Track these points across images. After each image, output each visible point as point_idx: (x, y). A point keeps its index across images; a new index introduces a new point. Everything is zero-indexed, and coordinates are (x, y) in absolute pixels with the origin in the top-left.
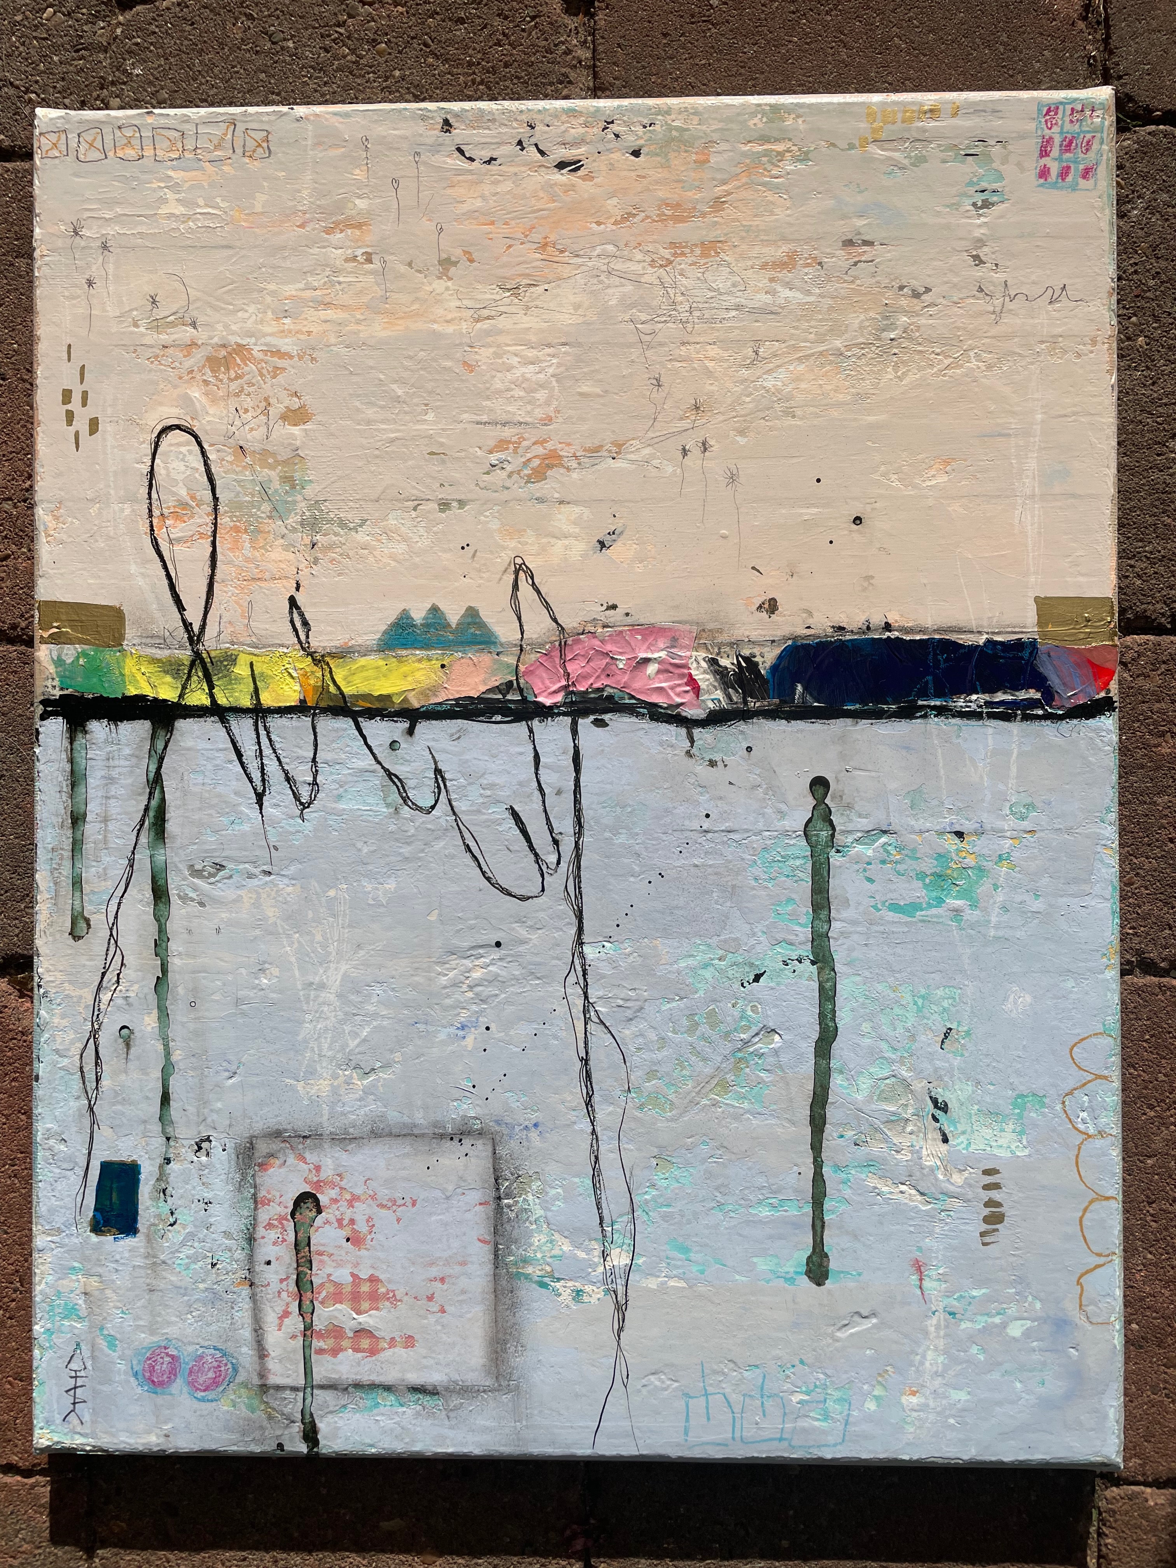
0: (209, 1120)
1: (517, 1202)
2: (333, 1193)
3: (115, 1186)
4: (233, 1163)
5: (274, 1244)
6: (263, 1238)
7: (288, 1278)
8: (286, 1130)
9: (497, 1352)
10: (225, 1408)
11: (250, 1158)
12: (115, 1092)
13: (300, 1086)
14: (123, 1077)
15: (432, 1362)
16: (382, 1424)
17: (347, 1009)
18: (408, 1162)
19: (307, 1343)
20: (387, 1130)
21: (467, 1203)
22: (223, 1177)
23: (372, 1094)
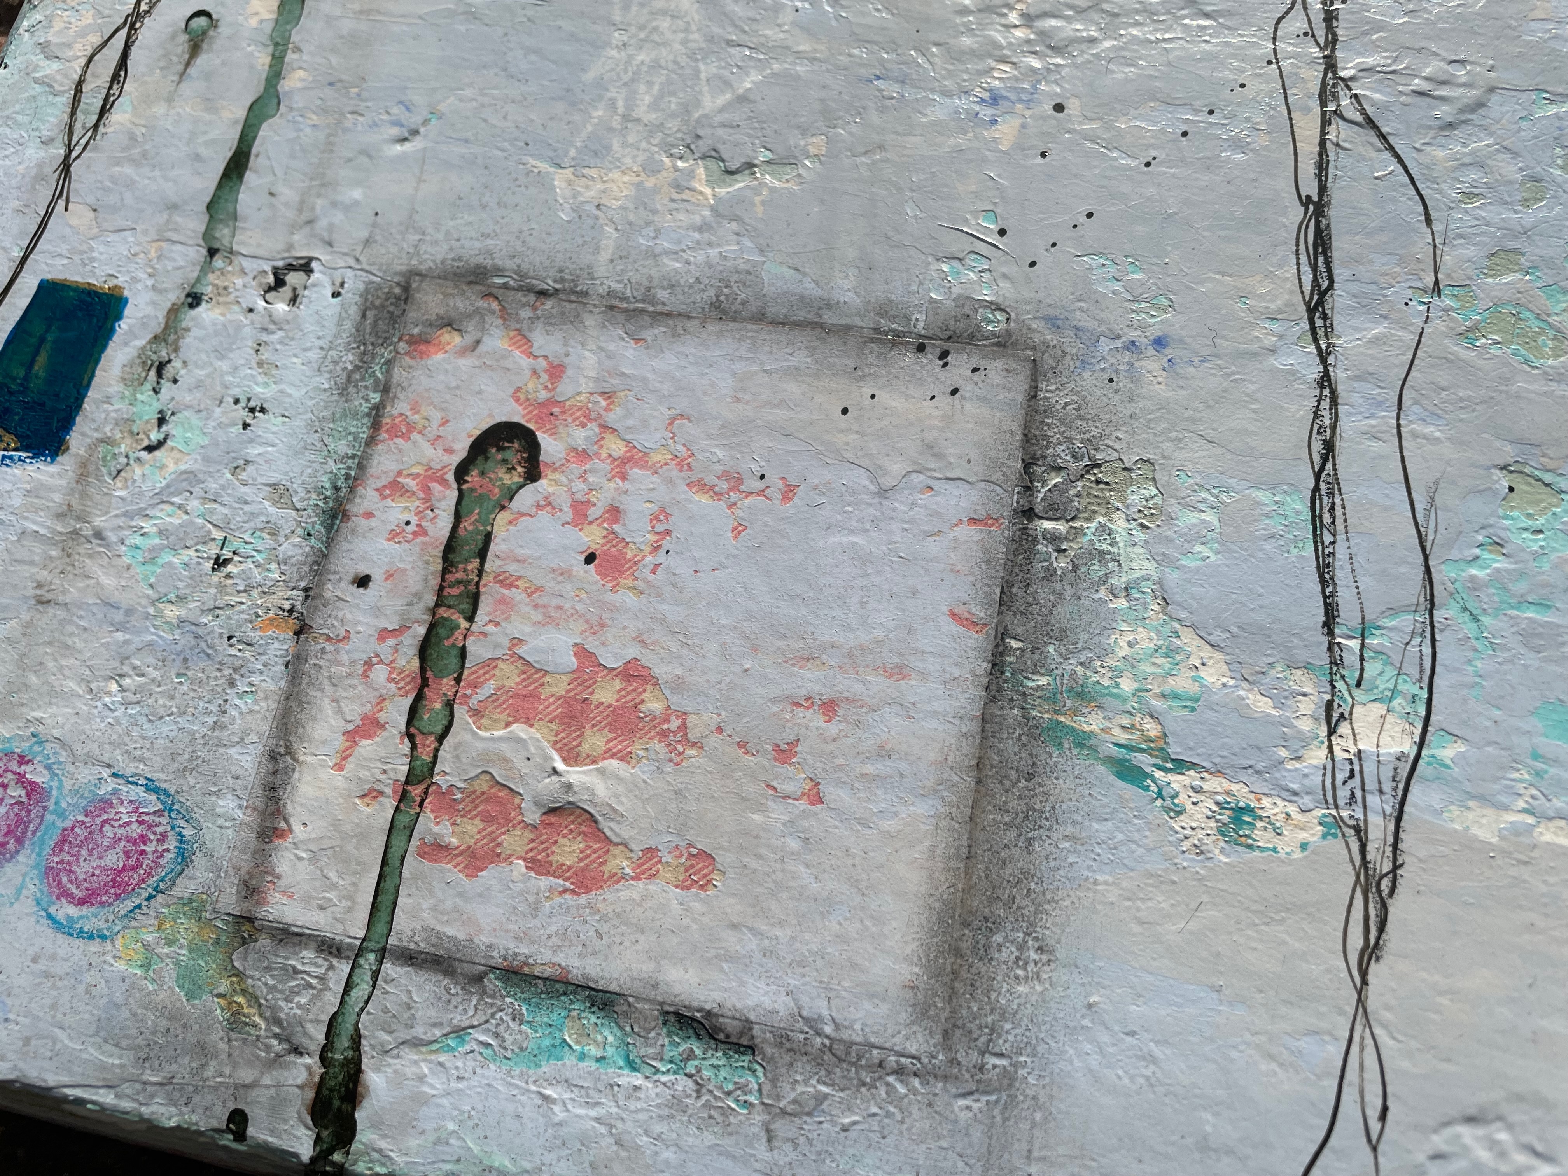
0: (323, 223)
1: (1080, 531)
2: (580, 436)
3: (50, 337)
4: (348, 325)
5: (394, 536)
6: (369, 515)
7: (403, 629)
8: (499, 271)
9: (958, 953)
10: (121, 966)
11: (393, 320)
12: (133, 138)
13: (560, 179)
14: (160, 109)
15: (752, 944)
16: (559, 1112)
17: (716, 30)
18: (793, 389)
19: (403, 820)
20: (753, 307)
21: (934, 514)
22: (314, 355)
23: (737, 219)
